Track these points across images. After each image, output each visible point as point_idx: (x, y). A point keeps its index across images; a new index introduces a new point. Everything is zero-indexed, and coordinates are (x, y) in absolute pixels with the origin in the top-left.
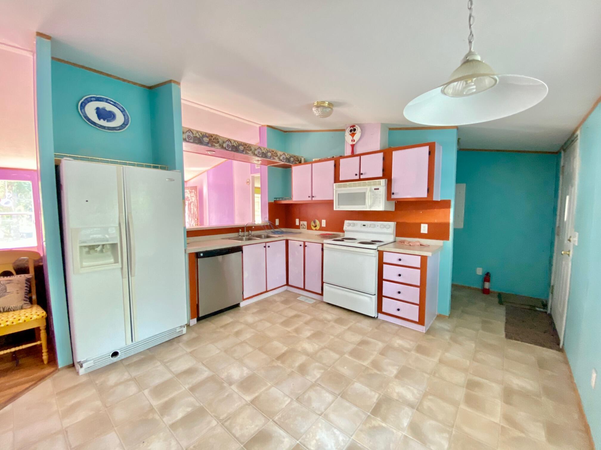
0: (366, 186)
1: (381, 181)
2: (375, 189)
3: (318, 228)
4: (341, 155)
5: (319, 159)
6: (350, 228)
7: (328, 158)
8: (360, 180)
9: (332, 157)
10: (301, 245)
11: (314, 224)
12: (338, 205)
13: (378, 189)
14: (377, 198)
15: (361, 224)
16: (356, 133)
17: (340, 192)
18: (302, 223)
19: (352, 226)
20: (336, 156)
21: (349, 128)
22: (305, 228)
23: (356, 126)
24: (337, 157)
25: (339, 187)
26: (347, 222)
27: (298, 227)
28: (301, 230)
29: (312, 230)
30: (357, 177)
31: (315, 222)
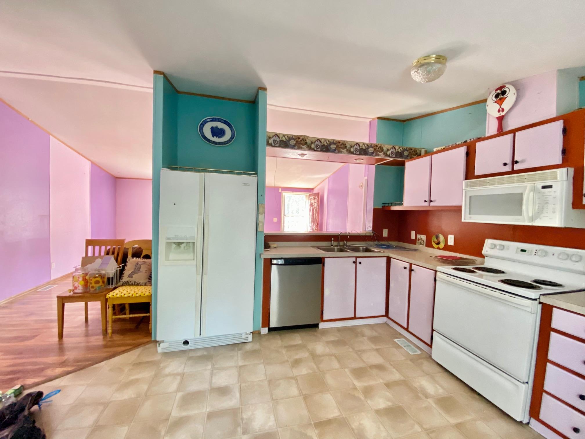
0: (524, 182)
1: (556, 172)
2: (544, 187)
3: (442, 245)
4: (479, 137)
5: (443, 148)
6: (495, 252)
7: (458, 143)
8: (513, 172)
9: (464, 141)
10: (405, 268)
11: (435, 240)
12: (470, 214)
13: (550, 187)
14: (547, 203)
15: (518, 248)
16: (506, 98)
17: (472, 194)
18: (419, 236)
19: (499, 250)
20: (470, 139)
21: (494, 92)
22: (423, 244)
23: (507, 86)
24: (472, 140)
25: (472, 185)
26: (488, 242)
27: (414, 242)
28: (417, 246)
29: (433, 247)
30: (508, 169)
31: (437, 237)
